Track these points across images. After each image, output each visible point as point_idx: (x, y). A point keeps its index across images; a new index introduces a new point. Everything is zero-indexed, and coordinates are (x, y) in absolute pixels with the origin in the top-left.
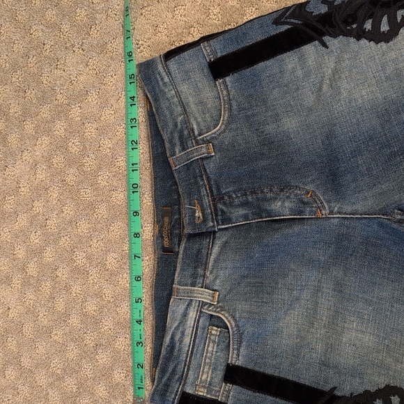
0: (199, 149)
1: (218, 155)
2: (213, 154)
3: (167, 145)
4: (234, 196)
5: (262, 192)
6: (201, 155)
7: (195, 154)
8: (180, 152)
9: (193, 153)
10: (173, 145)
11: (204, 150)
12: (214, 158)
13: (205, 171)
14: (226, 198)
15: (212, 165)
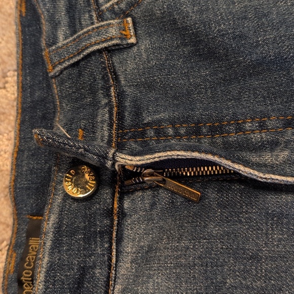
0: (103, 30)
1: (145, 44)
2: (133, 40)
3: (45, 27)
4: (171, 131)
5: (239, 129)
6: (106, 41)
7: (93, 40)
8: (66, 38)
9: (90, 37)
10: (55, 25)
11: (113, 32)
12: (135, 49)
13: (116, 79)
14: (151, 133)
15: (131, 65)
